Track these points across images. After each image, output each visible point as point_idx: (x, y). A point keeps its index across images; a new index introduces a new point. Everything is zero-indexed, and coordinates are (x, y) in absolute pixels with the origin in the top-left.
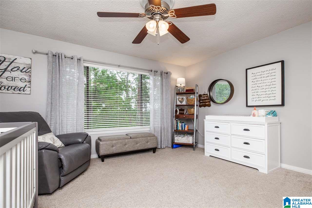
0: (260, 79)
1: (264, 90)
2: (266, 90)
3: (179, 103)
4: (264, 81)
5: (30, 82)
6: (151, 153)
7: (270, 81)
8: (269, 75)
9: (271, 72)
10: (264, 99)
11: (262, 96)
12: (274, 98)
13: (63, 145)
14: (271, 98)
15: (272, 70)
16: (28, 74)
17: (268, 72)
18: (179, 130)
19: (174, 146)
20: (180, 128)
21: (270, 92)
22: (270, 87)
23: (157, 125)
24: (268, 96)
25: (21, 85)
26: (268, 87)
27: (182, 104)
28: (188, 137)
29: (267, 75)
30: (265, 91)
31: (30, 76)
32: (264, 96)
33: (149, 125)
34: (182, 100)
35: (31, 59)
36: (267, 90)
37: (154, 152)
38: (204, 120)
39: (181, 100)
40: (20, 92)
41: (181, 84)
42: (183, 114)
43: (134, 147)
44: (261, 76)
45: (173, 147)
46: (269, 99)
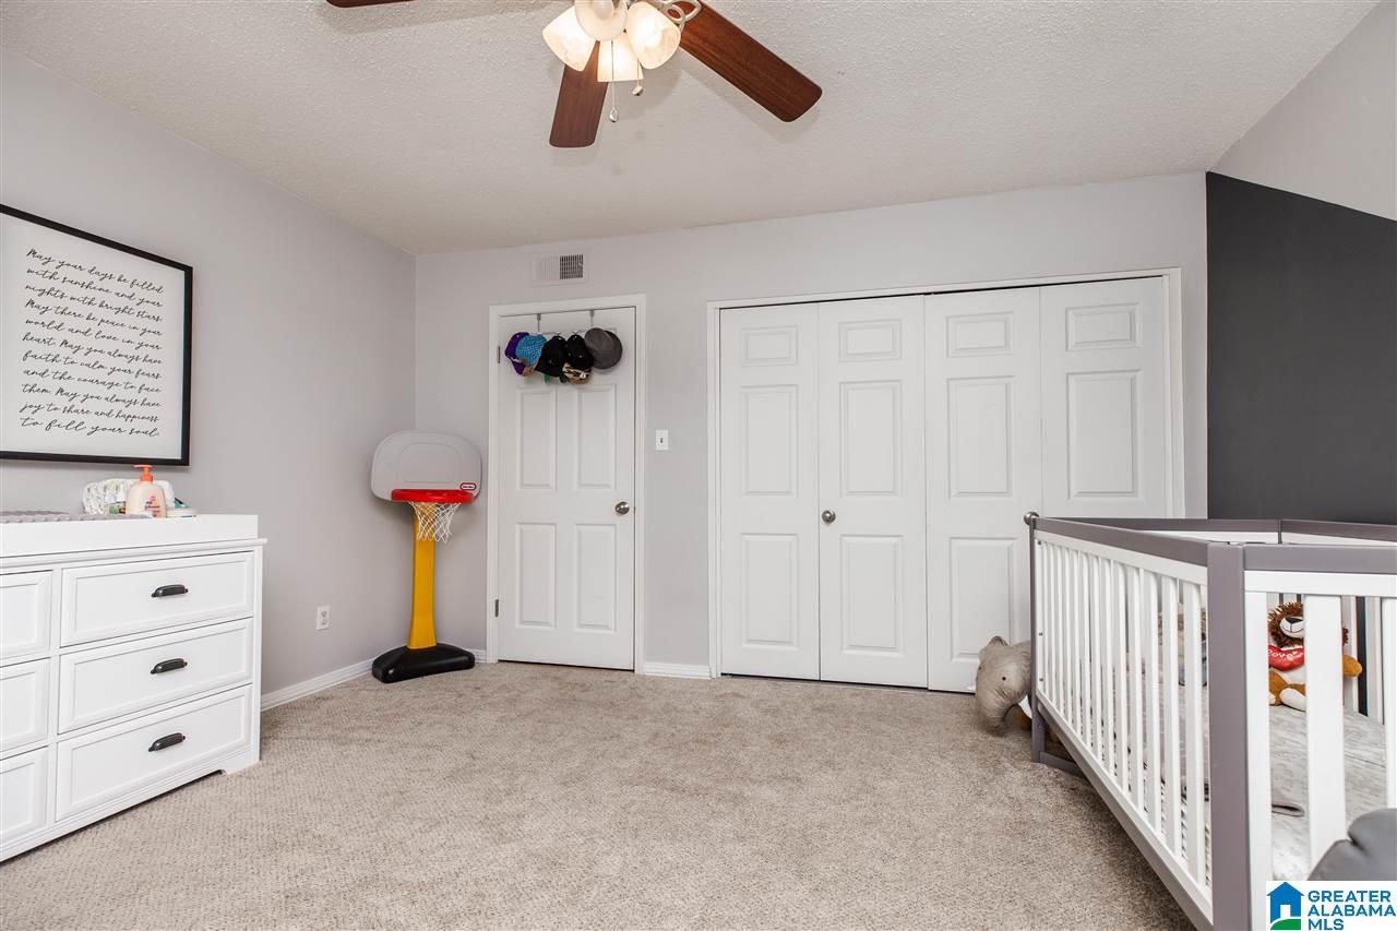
0: (85, 310)
1: (101, 375)
2: (115, 378)
4: (107, 329)
7: (135, 336)
8: (131, 304)
9: (140, 293)
10: (103, 422)
11: (90, 405)
12: (149, 426)
14: (137, 424)
15: (147, 286)
17: (125, 288)
21: (131, 395)
22: (134, 366)
24: (126, 412)
26: (121, 363)
29: (122, 303)
30: (109, 379)
32: (106, 407)
36: (117, 377)
44: (90, 293)
46: (127, 426)
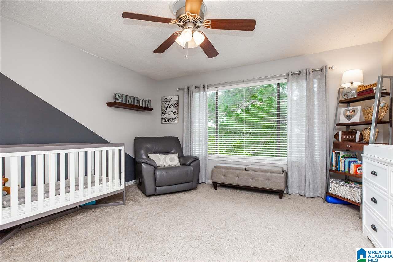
3: (343, 120)
5: (178, 114)
6: (276, 198)
13: (179, 164)
16: (177, 108)
18: (341, 171)
19: (330, 199)
20: (341, 168)
23: (300, 157)
25: (173, 116)
27: (350, 122)
28: (351, 187)
31: (178, 109)
33: (286, 156)
34: (353, 113)
35: (178, 96)
37: (281, 197)
38: (362, 154)
39: (350, 114)
40: (173, 122)
41: (352, 83)
42: (353, 140)
43: (247, 181)
45: (326, 200)
